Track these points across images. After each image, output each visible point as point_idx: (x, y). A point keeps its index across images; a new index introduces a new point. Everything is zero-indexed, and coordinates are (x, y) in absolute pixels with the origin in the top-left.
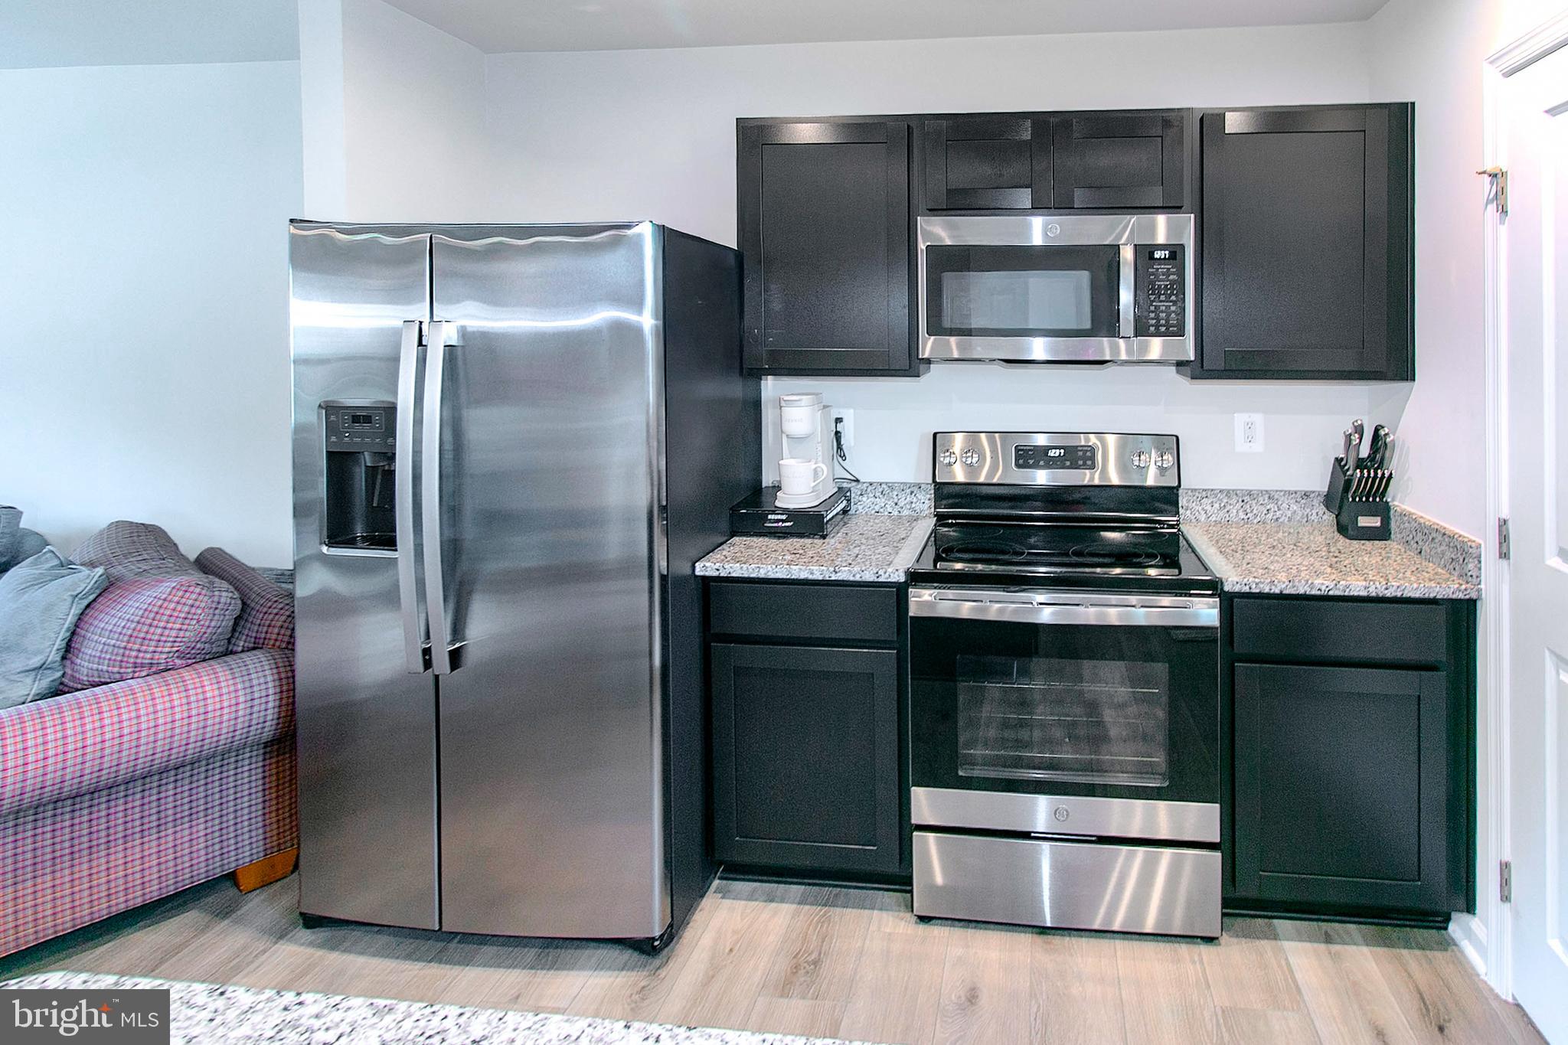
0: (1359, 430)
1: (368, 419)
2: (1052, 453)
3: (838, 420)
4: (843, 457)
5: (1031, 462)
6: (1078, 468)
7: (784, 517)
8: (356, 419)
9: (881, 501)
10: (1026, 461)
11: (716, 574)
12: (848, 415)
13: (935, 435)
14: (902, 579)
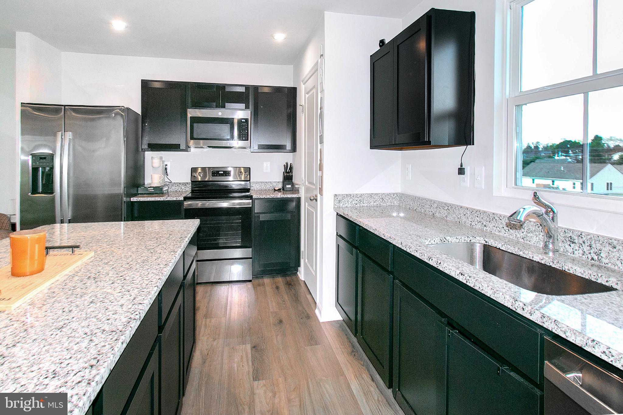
0: (287, 164)
1: (45, 158)
2: (220, 173)
3: (166, 165)
4: (167, 175)
5: (215, 175)
6: (227, 176)
7: (152, 189)
8: (41, 158)
9: (177, 188)
10: (214, 175)
11: (137, 200)
12: (169, 164)
13: (192, 168)
14: (183, 199)
